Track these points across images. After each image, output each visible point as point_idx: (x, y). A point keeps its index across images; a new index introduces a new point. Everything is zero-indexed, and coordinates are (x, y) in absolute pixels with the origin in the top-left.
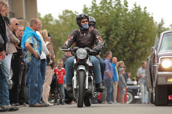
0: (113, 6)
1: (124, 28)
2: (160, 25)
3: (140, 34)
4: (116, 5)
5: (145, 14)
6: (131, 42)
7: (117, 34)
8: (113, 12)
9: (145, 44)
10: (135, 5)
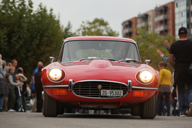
0: (17, 6)
1: (28, 30)
2: (67, 30)
3: (45, 38)
4: (20, 5)
5: (51, 16)
6: (35, 46)
7: (20, 37)
8: (17, 12)
9: (50, 49)
10: (40, 6)
